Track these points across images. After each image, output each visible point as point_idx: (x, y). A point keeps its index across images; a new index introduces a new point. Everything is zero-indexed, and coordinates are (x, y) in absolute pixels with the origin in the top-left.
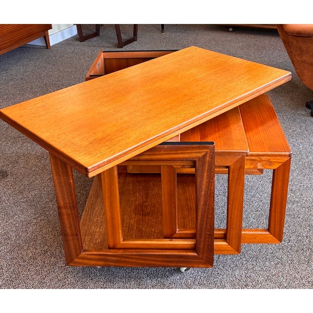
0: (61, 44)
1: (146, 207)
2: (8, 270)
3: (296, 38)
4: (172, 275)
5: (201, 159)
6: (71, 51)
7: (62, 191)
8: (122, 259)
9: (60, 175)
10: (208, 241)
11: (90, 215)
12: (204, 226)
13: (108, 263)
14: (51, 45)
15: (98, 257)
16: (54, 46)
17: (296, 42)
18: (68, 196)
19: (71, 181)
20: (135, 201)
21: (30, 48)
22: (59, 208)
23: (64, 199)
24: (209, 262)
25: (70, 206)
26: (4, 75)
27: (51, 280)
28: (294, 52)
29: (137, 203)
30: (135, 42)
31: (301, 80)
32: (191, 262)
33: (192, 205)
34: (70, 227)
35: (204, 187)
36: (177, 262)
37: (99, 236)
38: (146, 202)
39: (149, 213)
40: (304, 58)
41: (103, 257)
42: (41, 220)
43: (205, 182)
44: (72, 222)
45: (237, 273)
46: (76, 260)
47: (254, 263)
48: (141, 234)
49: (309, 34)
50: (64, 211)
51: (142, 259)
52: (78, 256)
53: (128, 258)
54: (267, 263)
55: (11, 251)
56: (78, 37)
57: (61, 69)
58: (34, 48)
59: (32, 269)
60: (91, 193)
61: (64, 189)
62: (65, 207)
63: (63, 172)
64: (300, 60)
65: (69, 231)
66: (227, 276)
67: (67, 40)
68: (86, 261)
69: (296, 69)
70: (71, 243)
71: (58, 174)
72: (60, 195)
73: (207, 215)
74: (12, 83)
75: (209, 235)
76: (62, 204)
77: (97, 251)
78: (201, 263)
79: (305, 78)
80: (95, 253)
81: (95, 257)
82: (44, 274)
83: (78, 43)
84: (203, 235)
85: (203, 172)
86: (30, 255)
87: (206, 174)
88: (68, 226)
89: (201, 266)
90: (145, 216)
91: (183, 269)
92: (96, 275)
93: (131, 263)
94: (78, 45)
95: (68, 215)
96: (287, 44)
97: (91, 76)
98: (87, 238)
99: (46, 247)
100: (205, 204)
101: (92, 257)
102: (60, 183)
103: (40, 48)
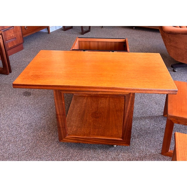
0: (55, 31)
1: (97, 114)
2: (32, 141)
3: (169, 34)
4: (110, 147)
5: (128, 95)
6: (60, 35)
7: (59, 107)
8: (86, 140)
9: (58, 100)
10: (128, 134)
11: (70, 117)
12: (127, 126)
13: (79, 141)
14: (50, 32)
15: (74, 138)
16: (52, 32)
17: (168, 36)
18: (61, 109)
19: (63, 103)
20: (92, 110)
21: (41, 33)
22: (57, 115)
23: (59, 111)
24: (128, 143)
25: (62, 114)
26: (29, 45)
27: (52, 148)
28: (167, 41)
29: (93, 111)
30: (90, 32)
31: (169, 54)
32: (119, 143)
33: (119, 114)
34: (62, 124)
35: (128, 108)
36: (112, 142)
37: (75, 127)
38: (97, 111)
39: (98, 117)
40: (172, 44)
41: (77, 139)
42: (47, 117)
43: (129, 106)
44: (63, 122)
45: (141, 147)
46: (64, 139)
47: (149, 143)
48: (95, 128)
49: (176, 33)
50: (59, 116)
51: (96, 141)
52: (65, 137)
53: (89, 139)
54: (156, 143)
55: (33, 132)
56: (63, 28)
57: (55, 44)
58: (43, 33)
59: (43, 141)
60: (71, 105)
61: (60, 106)
62: (60, 115)
63: (59, 98)
64: (169, 44)
65: (61, 126)
66: (137, 149)
67: (58, 30)
68: (69, 140)
69: (167, 49)
70: (62, 131)
71: (57, 99)
72: (57, 109)
73: (129, 122)
74: (32, 49)
75: (129, 131)
76: (58, 113)
77: (74, 136)
78: (124, 144)
79: (171, 53)
80: (73, 136)
81: (73, 138)
82: (49, 144)
83: (63, 31)
84: (126, 131)
85: (128, 101)
86: (42, 134)
87: (130, 102)
88: (60, 123)
89: (124, 145)
90: (97, 118)
91: (115, 146)
92: (74, 146)
93: (90, 142)
94: (63, 32)
95: (61, 118)
96: (164, 37)
97: (73, 50)
98: (69, 128)
99: (50, 131)
100: (128, 116)
101: (72, 138)
102: (58, 103)
103: (46, 33)
